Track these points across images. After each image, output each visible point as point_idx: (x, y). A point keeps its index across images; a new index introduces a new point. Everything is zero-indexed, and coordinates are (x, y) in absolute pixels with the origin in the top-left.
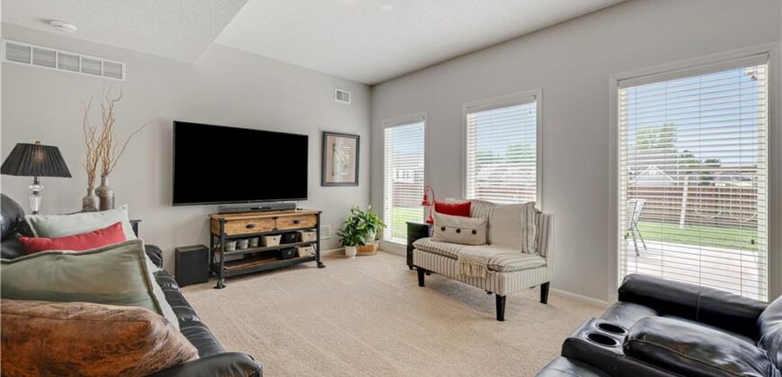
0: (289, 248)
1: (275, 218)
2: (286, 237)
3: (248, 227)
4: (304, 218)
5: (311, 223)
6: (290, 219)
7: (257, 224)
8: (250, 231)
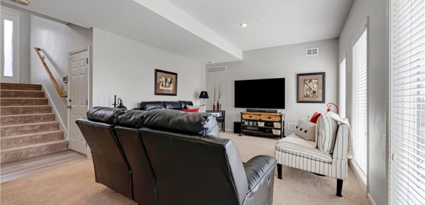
0: (268, 129)
1: (260, 115)
2: (266, 123)
3: (250, 117)
4: (274, 116)
5: (278, 119)
6: (267, 116)
7: (253, 116)
8: (251, 119)
